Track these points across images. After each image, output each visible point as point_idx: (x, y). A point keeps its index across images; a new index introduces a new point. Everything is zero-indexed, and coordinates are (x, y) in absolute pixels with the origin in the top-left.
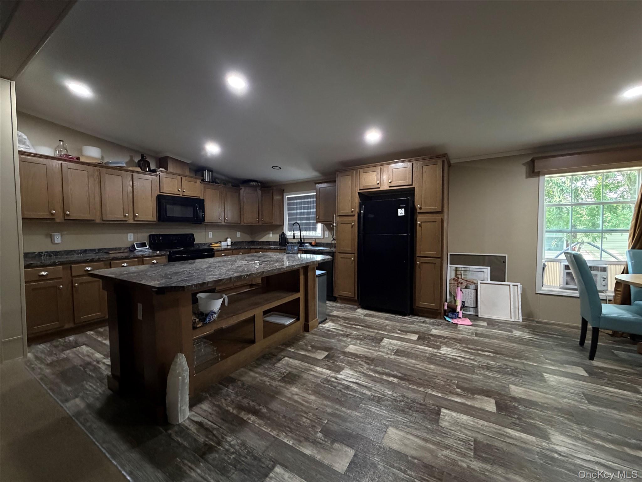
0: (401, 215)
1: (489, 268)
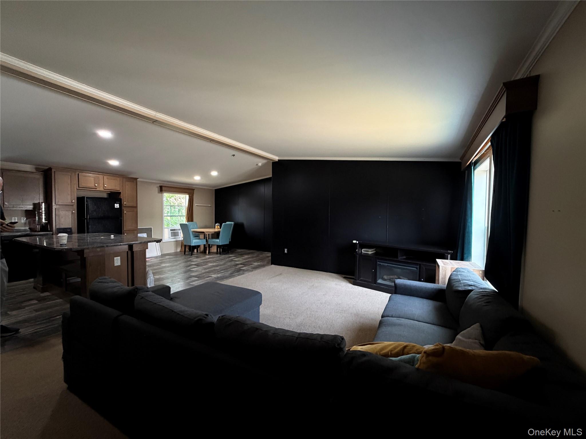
0: (117, 207)
1: (146, 234)
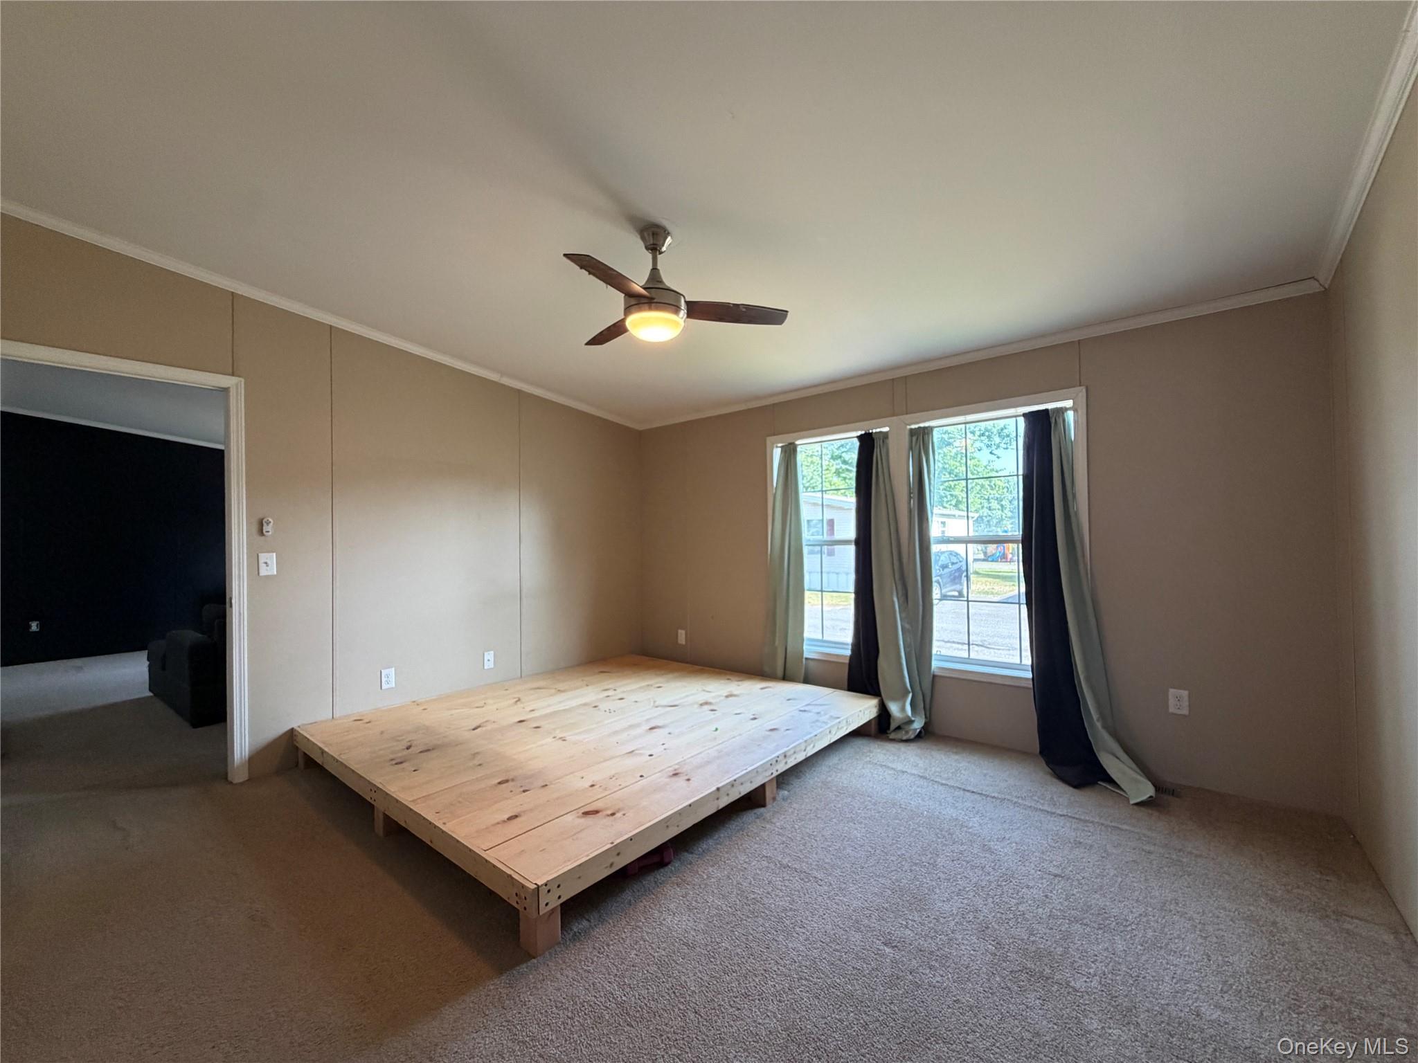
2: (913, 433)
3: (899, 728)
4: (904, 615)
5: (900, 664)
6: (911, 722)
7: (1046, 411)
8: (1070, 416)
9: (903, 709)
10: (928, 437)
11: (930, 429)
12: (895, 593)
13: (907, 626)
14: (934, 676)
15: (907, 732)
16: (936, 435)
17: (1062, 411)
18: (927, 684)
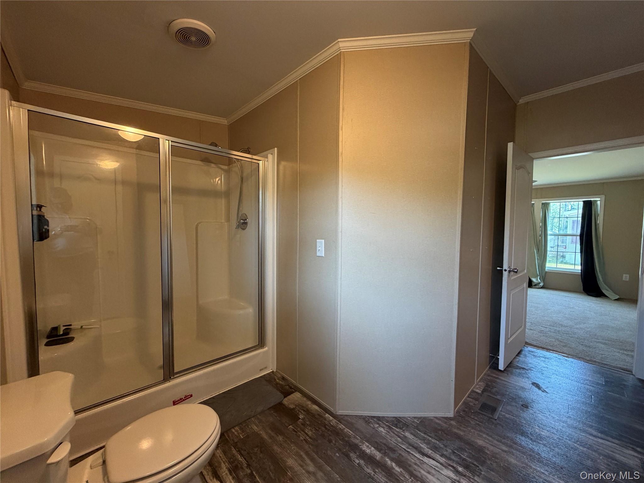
2: (543, 204)
3: (535, 285)
4: (538, 255)
5: (536, 268)
6: (540, 283)
7: (591, 200)
8: (599, 202)
9: (537, 280)
10: (548, 206)
11: (549, 203)
12: (535, 249)
13: (538, 258)
14: (546, 272)
15: (538, 286)
16: (551, 204)
17: (596, 201)
18: (544, 274)
